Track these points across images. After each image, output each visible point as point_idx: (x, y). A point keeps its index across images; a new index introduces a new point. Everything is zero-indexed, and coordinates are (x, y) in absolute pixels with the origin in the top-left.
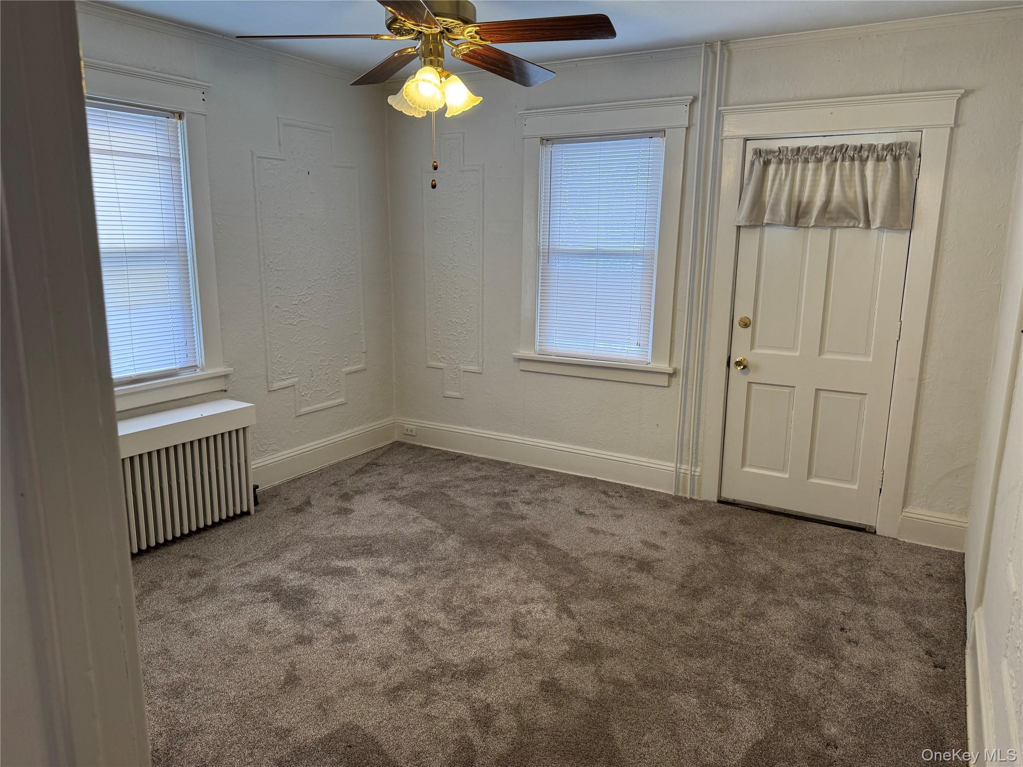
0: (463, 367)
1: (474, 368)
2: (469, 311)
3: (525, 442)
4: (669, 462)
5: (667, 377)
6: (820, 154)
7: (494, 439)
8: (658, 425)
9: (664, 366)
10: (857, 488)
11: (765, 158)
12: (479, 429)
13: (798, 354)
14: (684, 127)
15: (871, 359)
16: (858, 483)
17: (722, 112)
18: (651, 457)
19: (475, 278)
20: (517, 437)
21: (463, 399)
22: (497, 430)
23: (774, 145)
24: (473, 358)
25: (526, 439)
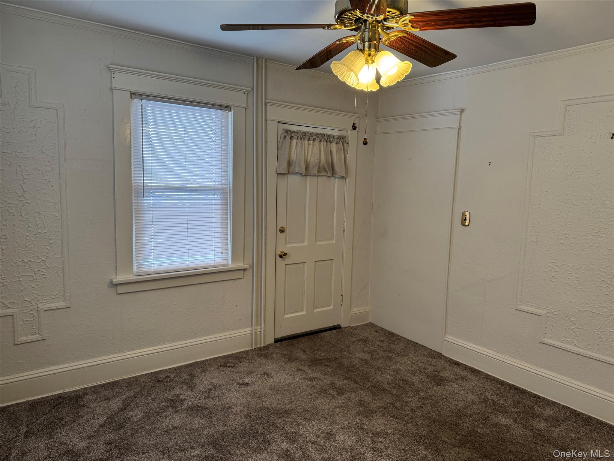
0: (42, 306)
1: (61, 304)
2: (49, 248)
3: (126, 357)
4: (244, 328)
5: (243, 271)
6: (315, 137)
7: (90, 366)
8: (237, 306)
9: (240, 265)
10: (333, 308)
11: (290, 134)
12: (69, 363)
13: (306, 244)
14: (244, 108)
15: (334, 241)
16: (332, 305)
17: (267, 103)
18: (233, 330)
19: (56, 214)
20: (116, 355)
21: (45, 339)
22: (90, 357)
23: (294, 128)
24: (57, 294)
25: (125, 354)
